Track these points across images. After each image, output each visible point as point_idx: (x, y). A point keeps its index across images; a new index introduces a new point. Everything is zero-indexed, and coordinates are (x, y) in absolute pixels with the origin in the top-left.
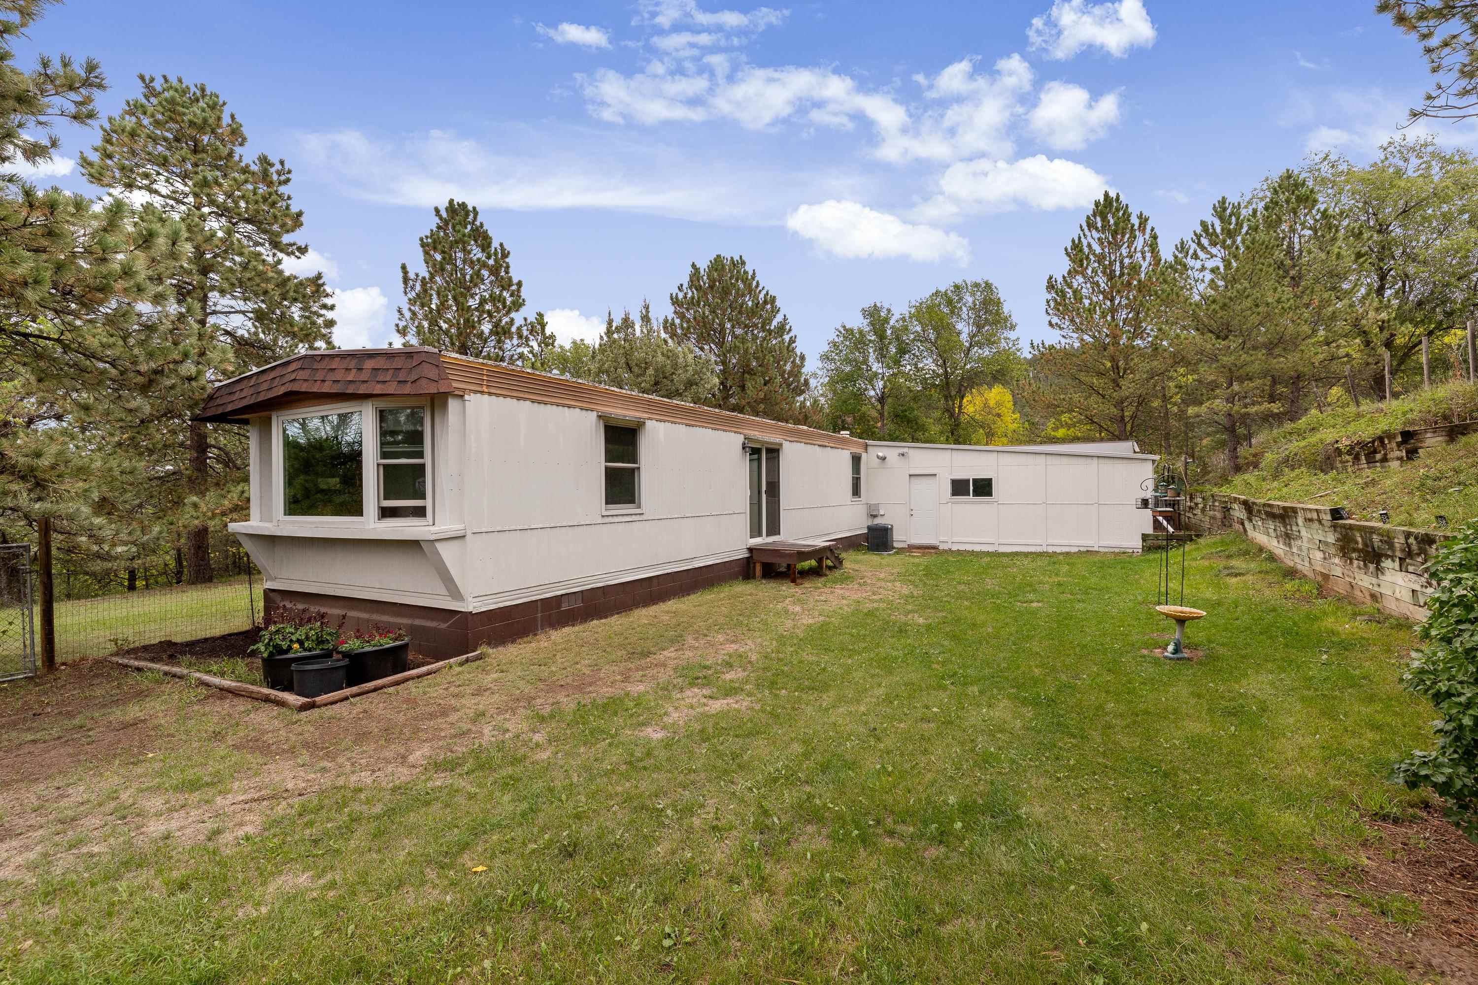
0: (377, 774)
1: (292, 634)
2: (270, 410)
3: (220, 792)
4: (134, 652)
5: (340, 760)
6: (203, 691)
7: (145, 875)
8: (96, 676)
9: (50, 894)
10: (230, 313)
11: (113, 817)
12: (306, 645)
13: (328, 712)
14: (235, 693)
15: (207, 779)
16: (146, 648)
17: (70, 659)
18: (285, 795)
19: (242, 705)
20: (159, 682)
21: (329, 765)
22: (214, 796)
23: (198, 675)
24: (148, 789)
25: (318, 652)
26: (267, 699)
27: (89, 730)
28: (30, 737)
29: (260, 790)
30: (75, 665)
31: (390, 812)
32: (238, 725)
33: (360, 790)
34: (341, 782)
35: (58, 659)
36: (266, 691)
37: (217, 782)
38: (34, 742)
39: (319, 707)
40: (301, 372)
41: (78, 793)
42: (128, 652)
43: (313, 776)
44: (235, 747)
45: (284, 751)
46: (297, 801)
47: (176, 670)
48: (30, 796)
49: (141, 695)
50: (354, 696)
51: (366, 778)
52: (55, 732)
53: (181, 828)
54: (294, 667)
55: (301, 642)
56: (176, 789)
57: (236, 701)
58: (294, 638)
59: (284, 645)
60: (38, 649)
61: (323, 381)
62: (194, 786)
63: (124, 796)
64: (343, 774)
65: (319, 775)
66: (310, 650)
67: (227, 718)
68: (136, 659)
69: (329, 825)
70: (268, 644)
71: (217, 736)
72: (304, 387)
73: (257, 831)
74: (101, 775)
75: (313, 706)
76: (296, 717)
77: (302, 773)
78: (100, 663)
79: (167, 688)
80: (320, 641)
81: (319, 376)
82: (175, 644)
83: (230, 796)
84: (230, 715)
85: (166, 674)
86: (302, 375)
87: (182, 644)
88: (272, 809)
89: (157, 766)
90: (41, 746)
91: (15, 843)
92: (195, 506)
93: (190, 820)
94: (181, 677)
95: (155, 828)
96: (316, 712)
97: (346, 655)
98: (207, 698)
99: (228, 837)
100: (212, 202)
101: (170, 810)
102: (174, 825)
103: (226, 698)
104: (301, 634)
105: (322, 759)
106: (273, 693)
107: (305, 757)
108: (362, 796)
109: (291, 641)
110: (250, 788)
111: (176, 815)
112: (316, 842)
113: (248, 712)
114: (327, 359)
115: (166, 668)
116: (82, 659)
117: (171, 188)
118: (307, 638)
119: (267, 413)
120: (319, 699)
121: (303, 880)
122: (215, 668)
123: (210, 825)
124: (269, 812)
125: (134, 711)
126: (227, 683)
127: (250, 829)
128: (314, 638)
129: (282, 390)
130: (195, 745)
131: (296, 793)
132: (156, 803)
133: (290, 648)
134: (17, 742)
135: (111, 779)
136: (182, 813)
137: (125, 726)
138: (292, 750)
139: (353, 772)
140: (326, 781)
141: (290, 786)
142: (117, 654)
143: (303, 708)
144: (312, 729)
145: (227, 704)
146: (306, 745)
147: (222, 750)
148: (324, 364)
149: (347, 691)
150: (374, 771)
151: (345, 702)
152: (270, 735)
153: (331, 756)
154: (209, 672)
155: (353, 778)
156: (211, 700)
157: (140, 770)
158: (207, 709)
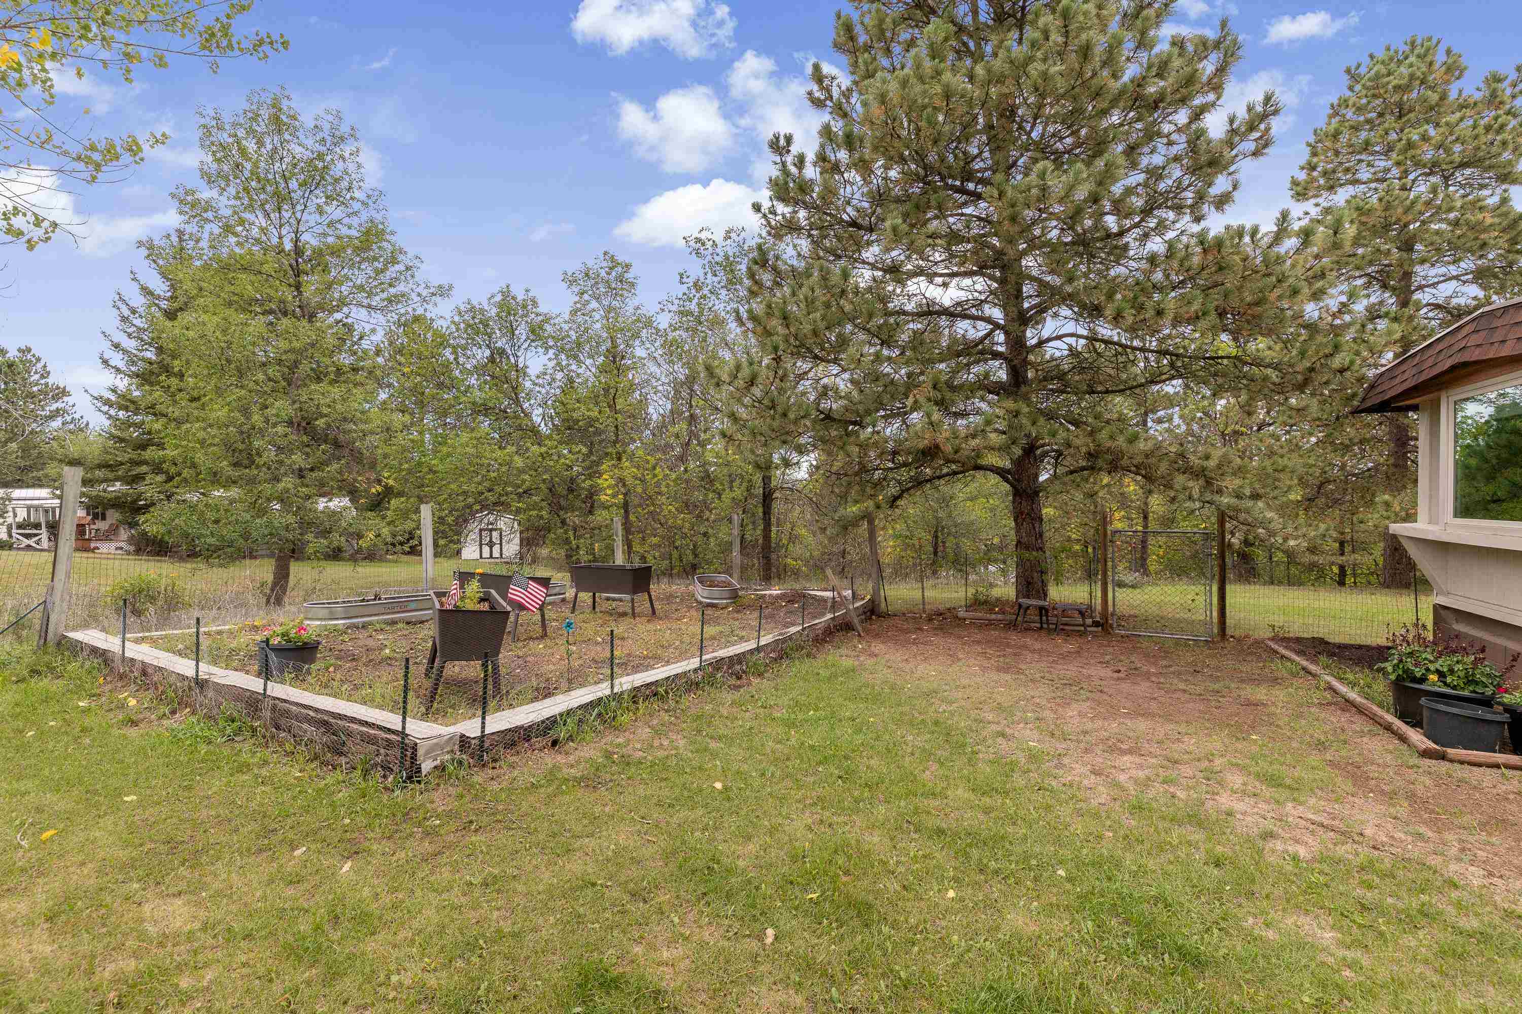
0: (1495, 880)
1: (1431, 662)
2: (1439, 390)
3: (1294, 800)
4: (1286, 641)
5: (1449, 836)
6: (1328, 695)
7: (1198, 836)
8: (1251, 654)
9: (1138, 808)
10: (1438, 283)
11: (1201, 775)
12: (1449, 680)
13: (1460, 772)
14: (1360, 710)
15: (1288, 781)
16: (1298, 640)
17: (1237, 634)
18: (1356, 838)
19: (1360, 724)
20: (1294, 675)
21: (1430, 834)
22: (1287, 799)
23: (1329, 678)
24: (1237, 765)
25: (1466, 693)
26: (1388, 728)
27: (1224, 697)
28: (1182, 686)
29: (1334, 819)
30: (1239, 640)
31: (1483, 937)
32: (1345, 742)
33: (1456, 886)
34: (1435, 861)
35: (1229, 632)
36: (1390, 718)
37: (1295, 789)
38: (1184, 691)
39: (1452, 761)
40: (1475, 336)
41: (1190, 743)
42: (1284, 639)
43: (1403, 836)
44: (1331, 763)
45: (1383, 792)
46: (1365, 852)
47: (1313, 668)
48: (1163, 729)
49: (1275, 681)
50: (1508, 767)
51: (1475, 877)
52: (1199, 690)
53: (1244, 813)
54: (1423, 701)
55: (1441, 674)
56: (1258, 775)
57: (1357, 718)
58: (1432, 667)
59: (1418, 672)
60: (1215, 620)
61: (1503, 342)
62: (1274, 781)
63: (1218, 762)
64: (1442, 854)
65: (1410, 839)
66: (1454, 688)
67: (1339, 731)
68: (1286, 648)
69: (1390, 900)
70: (1397, 665)
71: (1321, 746)
72: (1475, 355)
73: (1309, 857)
74: (1210, 736)
75: (1443, 757)
76: (1415, 760)
77: (1390, 826)
78: (1258, 643)
79: (1296, 682)
80: (1470, 681)
81: (1498, 336)
82: (1327, 643)
83: (1301, 808)
84: (1343, 730)
85: (1304, 669)
86: (1475, 339)
87: (1334, 644)
88: (1335, 844)
89: (1255, 749)
90: (1187, 696)
91: (1138, 760)
92: (1387, 504)
93: (1256, 810)
94: (1314, 676)
95: (1225, 800)
96: (1444, 766)
97: (1508, 709)
98: (1330, 704)
99: (1279, 846)
100: (1418, 164)
101: (1244, 792)
102: (1239, 806)
103: (1348, 710)
104: (1442, 664)
105: (1425, 823)
106: (1398, 723)
107: (1402, 809)
108: (1454, 895)
109: (1428, 670)
110: (1324, 811)
111: (1247, 799)
112: (1364, 908)
113: (1362, 734)
114: (1511, 311)
115: (1305, 663)
116: (1246, 637)
117: (1372, 170)
118: (1452, 671)
119: (1436, 394)
120: (1451, 752)
121: (1328, 936)
122: (1350, 676)
123: (1269, 825)
124: (1331, 846)
125: (1260, 693)
126: (1353, 695)
127: (1302, 852)
128: (1462, 674)
129: (1448, 364)
130: (1295, 744)
131: (1371, 843)
132: (1236, 780)
133: (1423, 680)
134: (1174, 687)
135: (1216, 743)
136: (1252, 800)
137: (1249, 704)
138: (1390, 797)
139: (1459, 860)
140: (1415, 850)
141: (1369, 832)
142: (1272, 639)
143: (1426, 754)
144: (1428, 782)
145: (1345, 717)
146: (1412, 797)
147: (1314, 759)
148: (1507, 319)
149: (1500, 758)
150: (1491, 874)
151: (1495, 770)
152: (1374, 767)
153: (1435, 823)
154: (1341, 679)
155: (1453, 867)
156: (1333, 708)
157: (1239, 746)
158: (1323, 715)
